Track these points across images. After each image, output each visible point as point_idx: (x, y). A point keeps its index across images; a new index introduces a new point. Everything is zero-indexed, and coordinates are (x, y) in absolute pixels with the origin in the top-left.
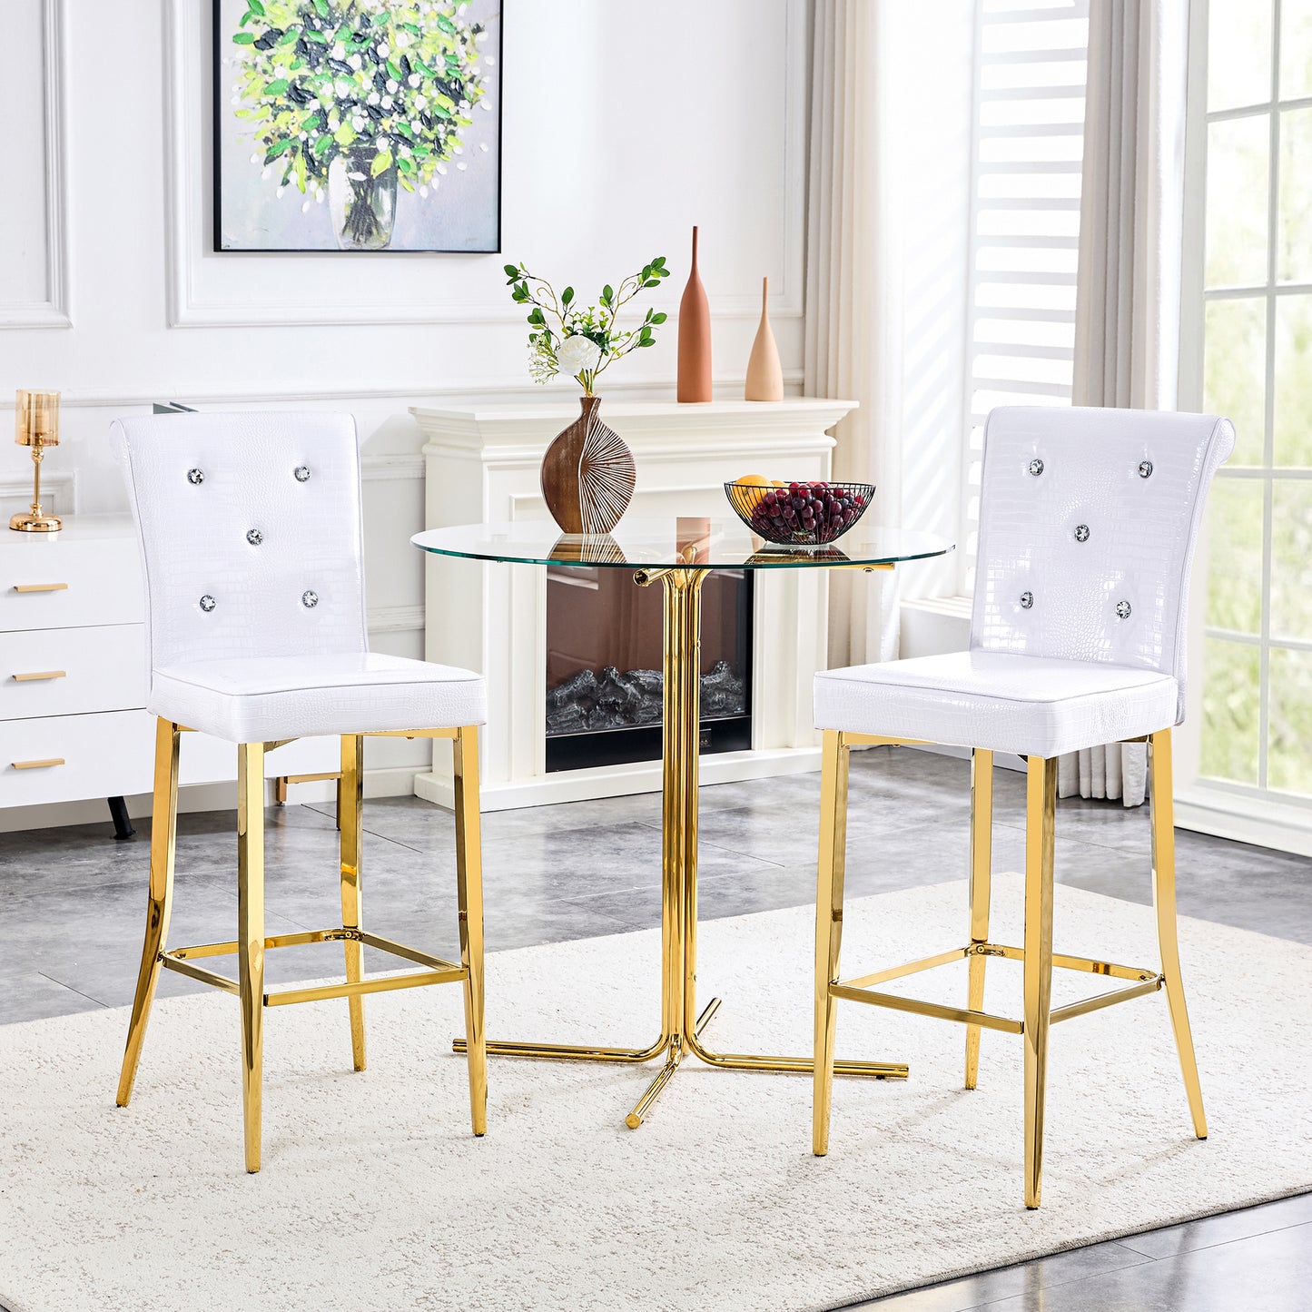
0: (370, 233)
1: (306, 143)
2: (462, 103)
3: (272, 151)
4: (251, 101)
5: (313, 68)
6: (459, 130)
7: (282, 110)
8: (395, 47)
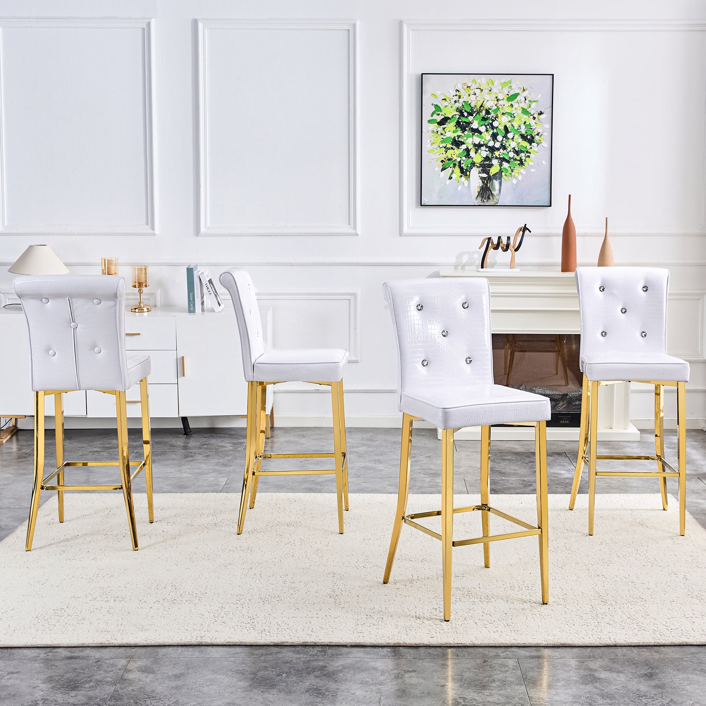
0: (489, 198)
1: (460, 162)
2: (533, 144)
3: (445, 165)
4: (435, 146)
5: (463, 132)
6: (532, 155)
7: (449, 149)
8: (502, 121)
